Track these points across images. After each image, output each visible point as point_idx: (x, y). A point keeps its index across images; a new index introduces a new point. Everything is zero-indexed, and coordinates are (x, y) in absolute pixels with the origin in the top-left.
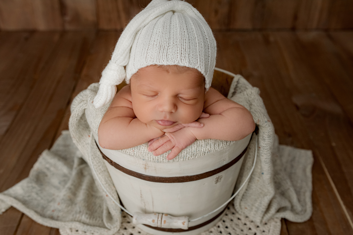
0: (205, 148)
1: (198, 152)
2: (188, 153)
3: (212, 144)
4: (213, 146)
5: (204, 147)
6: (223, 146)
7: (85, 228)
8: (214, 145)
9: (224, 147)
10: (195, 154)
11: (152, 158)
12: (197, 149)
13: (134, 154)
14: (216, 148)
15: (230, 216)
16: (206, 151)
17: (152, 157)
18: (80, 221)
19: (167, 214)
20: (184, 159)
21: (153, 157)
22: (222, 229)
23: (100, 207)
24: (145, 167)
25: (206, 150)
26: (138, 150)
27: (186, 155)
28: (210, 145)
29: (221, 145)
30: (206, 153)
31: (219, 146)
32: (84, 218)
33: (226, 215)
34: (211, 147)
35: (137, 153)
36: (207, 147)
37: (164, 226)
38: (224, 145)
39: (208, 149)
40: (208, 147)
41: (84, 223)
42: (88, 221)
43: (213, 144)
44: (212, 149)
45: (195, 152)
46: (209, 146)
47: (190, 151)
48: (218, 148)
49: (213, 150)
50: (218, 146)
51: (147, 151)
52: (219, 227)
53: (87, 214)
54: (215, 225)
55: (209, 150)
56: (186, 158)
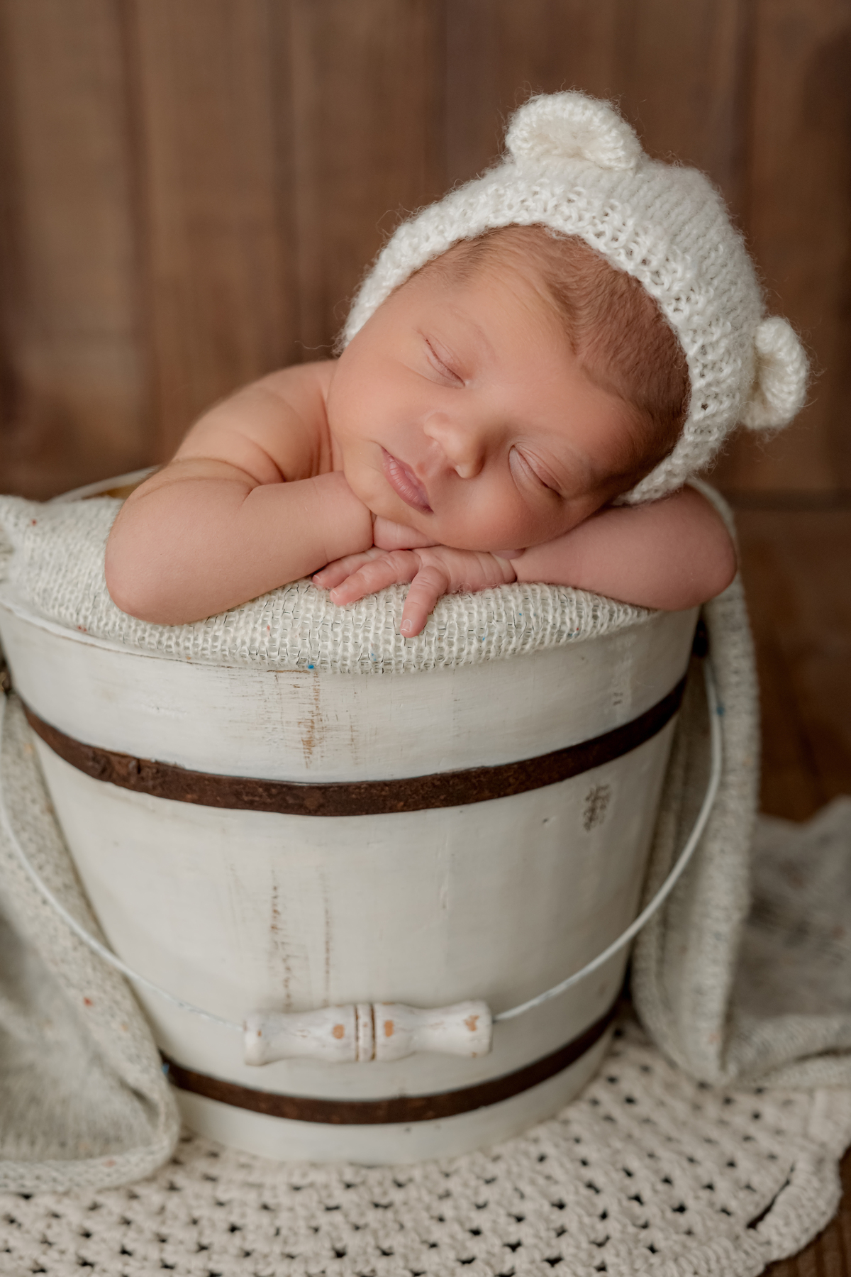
0: (559, 611)
1: (534, 620)
2: (496, 617)
3: (584, 605)
4: (591, 614)
5: (555, 610)
8: (595, 610)
10: (523, 629)
11: (349, 645)
12: (530, 609)
13: (272, 641)
14: (599, 626)
16: (563, 628)
17: (350, 635)
20: (484, 644)
21: (356, 636)
24: (305, 737)
25: (563, 623)
26: (288, 621)
27: (489, 627)
28: (578, 608)
29: (618, 617)
30: (565, 635)
34: (580, 616)
35: (283, 636)
36: (567, 611)
39: (572, 621)
40: (571, 612)
43: (589, 606)
44: (586, 623)
45: (523, 619)
46: (574, 608)
47: (502, 608)
49: (589, 629)
50: (608, 616)
51: (328, 617)
55: (576, 625)
56: (489, 643)
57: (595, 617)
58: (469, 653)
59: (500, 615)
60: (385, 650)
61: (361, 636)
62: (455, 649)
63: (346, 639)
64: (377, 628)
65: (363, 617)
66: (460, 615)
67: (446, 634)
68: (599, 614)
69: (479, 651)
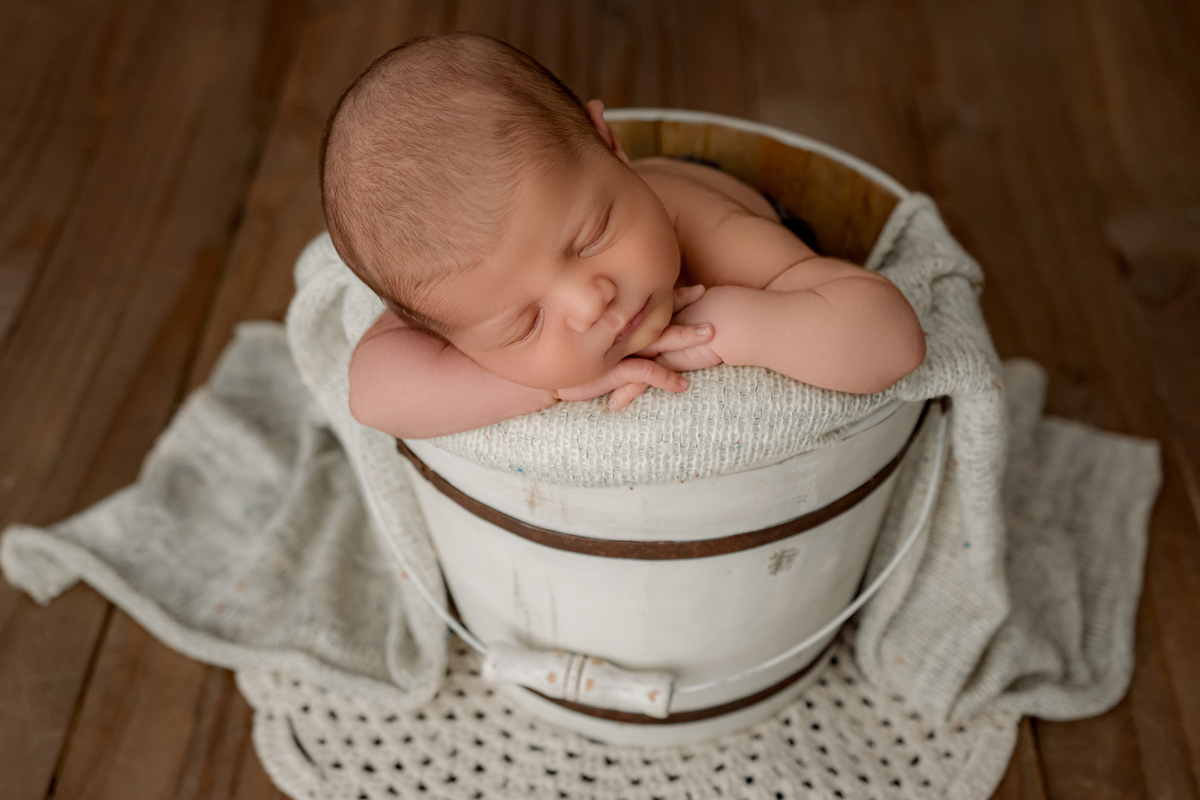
0: (722, 429)
2: (664, 439)
3: (747, 420)
4: (751, 428)
5: (719, 427)
6: (786, 434)
7: (326, 676)
8: (755, 425)
9: (790, 435)
10: (687, 448)
11: (545, 456)
12: (695, 430)
14: (760, 437)
15: (837, 690)
16: (725, 443)
17: (545, 448)
18: (308, 651)
19: (600, 660)
20: (652, 461)
21: (549, 449)
22: (796, 731)
23: (382, 609)
25: (725, 438)
27: (658, 447)
28: (741, 422)
30: (727, 450)
31: (771, 431)
32: (323, 641)
33: (823, 682)
34: (741, 431)
36: (730, 427)
37: (587, 697)
38: (792, 427)
39: (733, 436)
40: (734, 428)
41: (324, 661)
42: (335, 653)
43: (751, 419)
44: (747, 436)
45: (688, 439)
46: (736, 425)
47: (670, 432)
48: (770, 438)
49: (750, 440)
50: (768, 428)
52: (787, 722)
53: (334, 627)
54: (774, 715)
55: (737, 439)
56: (658, 460)
57: (756, 430)
58: (640, 468)
59: (668, 436)
60: (573, 460)
61: (553, 450)
62: (628, 463)
63: (542, 452)
64: (565, 444)
65: (554, 433)
66: (633, 436)
67: (621, 451)
68: (759, 426)
69: (649, 466)
